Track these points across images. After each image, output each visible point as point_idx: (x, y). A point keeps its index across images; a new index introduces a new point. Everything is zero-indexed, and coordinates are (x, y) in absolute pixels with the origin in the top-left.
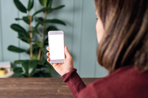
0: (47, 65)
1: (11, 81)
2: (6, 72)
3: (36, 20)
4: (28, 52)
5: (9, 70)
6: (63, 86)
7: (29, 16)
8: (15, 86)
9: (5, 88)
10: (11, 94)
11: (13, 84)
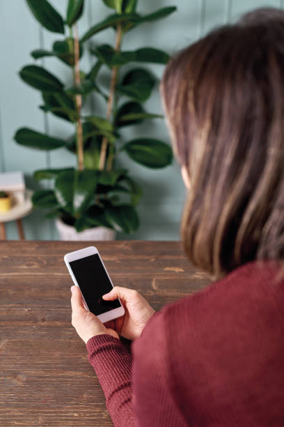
0: (124, 184)
1: (25, 252)
2: (13, 203)
3: (92, 52)
4: (72, 148)
5: (20, 197)
6: (167, 269)
7: (73, 40)
8: (36, 267)
9: (11, 274)
10: (26, 291)
11: (30, 261)
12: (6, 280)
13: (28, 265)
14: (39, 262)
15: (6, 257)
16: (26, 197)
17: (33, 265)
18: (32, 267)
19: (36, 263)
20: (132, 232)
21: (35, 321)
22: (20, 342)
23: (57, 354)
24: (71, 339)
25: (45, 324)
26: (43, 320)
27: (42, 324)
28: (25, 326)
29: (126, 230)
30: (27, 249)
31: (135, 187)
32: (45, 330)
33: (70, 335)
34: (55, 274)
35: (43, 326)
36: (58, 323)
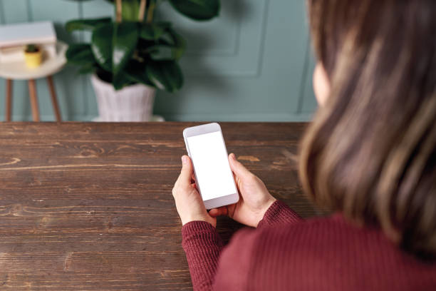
1: (78, 137)
2: (44, 58)
5: (51, 51)
8: (93, 156)
9: (66, 166)
10: (86, 188)
11: (87, 148)
12: (61, 174)
13: (83, 154)
14: (95, 150)
15: (57, 143)
16: (58, 50)
17: (89, 154)
18: (89, 157)
19: (92, 152)
20: (175, 91)
21: (101, 227)
22: (88, 254)
23: (132, 270)
24: (144, 250)
25: (113, 230)
26: (110, 226)
27: (109, 231)
28: (91, 234)
29: (170, 89)
30: (81, 133)
31: (176, 39)
32: (114, 239)
33: (142, 244)
34: (117, 165)
35: (111, 234)
36: (128, 230)
